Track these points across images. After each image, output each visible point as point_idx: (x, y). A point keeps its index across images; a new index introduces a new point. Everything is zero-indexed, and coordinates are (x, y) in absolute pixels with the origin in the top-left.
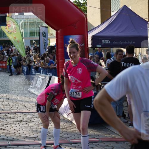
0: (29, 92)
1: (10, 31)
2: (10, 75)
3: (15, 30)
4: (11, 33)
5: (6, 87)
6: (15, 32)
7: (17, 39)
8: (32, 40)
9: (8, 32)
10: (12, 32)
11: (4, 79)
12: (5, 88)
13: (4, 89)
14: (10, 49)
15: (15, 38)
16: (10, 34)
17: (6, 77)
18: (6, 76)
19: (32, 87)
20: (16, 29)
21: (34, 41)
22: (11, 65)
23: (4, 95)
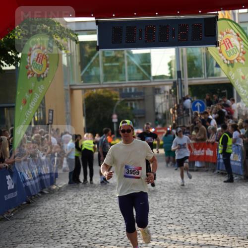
2: (225, 182)
5: (217, 214)
6: (242, 61)
9: (226, 61)
10: (236, 61)
11: (210, 193)
12: (213, 217)
13: (209, 220)
16: (230, 67)
17: (215, 186)
18: (217, 183)
22: (229, 154)
23: (212, 235)
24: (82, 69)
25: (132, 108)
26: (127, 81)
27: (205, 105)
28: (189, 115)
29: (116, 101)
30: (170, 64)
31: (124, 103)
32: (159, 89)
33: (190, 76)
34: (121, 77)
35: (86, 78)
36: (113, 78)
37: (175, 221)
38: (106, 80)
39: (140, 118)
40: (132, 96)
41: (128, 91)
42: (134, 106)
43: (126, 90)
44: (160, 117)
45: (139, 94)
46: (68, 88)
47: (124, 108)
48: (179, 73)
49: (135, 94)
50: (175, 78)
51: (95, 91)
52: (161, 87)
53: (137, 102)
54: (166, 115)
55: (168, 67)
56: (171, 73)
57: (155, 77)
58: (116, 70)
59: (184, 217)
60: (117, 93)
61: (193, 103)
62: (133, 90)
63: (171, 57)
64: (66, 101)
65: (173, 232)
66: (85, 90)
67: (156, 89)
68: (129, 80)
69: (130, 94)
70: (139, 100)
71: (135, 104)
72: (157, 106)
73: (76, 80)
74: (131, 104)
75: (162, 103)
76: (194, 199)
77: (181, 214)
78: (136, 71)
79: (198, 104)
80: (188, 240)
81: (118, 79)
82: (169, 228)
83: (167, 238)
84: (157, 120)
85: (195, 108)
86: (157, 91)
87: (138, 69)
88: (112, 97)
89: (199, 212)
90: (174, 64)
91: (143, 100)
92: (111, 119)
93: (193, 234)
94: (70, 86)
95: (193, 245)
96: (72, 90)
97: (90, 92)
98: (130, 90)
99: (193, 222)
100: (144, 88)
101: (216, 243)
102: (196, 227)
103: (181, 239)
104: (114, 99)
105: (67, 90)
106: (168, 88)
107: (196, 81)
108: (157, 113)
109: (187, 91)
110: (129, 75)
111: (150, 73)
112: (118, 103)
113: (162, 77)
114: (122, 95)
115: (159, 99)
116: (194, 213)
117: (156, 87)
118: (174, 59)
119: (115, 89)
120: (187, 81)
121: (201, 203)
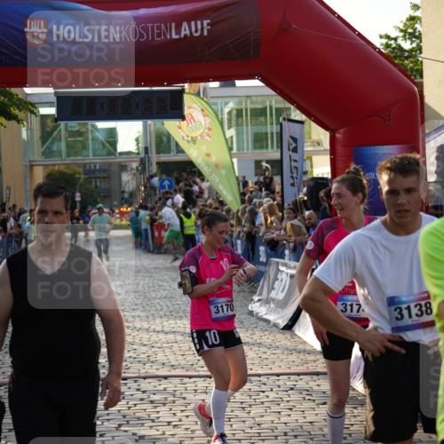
0: (251, 313)
1: (194, 135)
3: (206, 131)
4: (194, 140)
6: (207, 138)
7: (214, 159)
8: (261, 161)
9: (186, 138)
10: (199, 138)
13: (176, 306)
14: (196, 188)
15: (208, 155)
16: (192, 144)
19: (259, 300)
20: (210, 129)
21: (264, 164)
23: (178, 322)
24: (43, 144)
25: (96, 186)
26: (91, 157)
27: (174, 183)
28: (156, 194)
29: (80, 178)
30: (137, 140)
31: (88, 180)
32: (126, 166)
33: (158, 152)
34: (85, 153)
35: (48, 153)
36: (76, 154)
37: (140, 307)
38: (68, 155)
39: (105, 196)
40: (97, 173)
41: (93, 168)
42: (98, 184)
43: (90, 167)
44: (126, 195)
45: (105, 171)
46: (28, 164)
47: (88, 186)
48: (146, 149)
49: (100, 171)
50: (142, 155)
51: (57, 168)
52: (127, 164)
53: (102, 180)
54: (132, 194)
55: (135, 143)
56: (138, 149)
57: (121, 154)
58: (80, 145)
59: (149, 303)
60: (81, 170)
61: (162, 181)
62: (98, 167)
63: (138, 132)
64: (26, 178)
65: (137, 319)
66: (45, 166)
67: (122, 166)
68: (94, 155)
69: (94, 171)
70: (104, 178)
71: (100, 182)
72: (123, 184)
73: (37, 156)
74: (96, 182)
75: (128, 181)
76: (160, 283)
77: (146, 300)
78: (101, 146)
79: (166, 183)
80: (153, 327)
81: (82, 156)
82: (133, 314)
83: (131, 325)
84: (123, 199)
85: (162, 187)
86: (123, 168)
87: (103, 144)
88: (75, 173)
89: (165, 297)
90: (141, 140)
91: (109, 177)
92: (74, 197)
93: (158, 321)
94: (30, 161)
95: (158, 332)
96: (31, 167)
97: (51, 167)
98: (95, 167)
99: (159, 307)
100: (110, 164)
101: (182, 330)
102: (162, 313)
103: (145, 325)
104: (78, 176)
105: (26, 166)
106: (135, 165)
107: (165, 158)
108: (123, 192)
109: (154, 169)
110: (94, 150)
111: (115, 149)
112: (81, 180)
113: (129, 153)
114: (86, 172)
115: (125, 177)
116: (160, 298)
117: (123, 164)
118: (141, 134)
119: (79, 165)
120: (155, 158)
121: (168, 288)
